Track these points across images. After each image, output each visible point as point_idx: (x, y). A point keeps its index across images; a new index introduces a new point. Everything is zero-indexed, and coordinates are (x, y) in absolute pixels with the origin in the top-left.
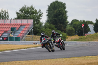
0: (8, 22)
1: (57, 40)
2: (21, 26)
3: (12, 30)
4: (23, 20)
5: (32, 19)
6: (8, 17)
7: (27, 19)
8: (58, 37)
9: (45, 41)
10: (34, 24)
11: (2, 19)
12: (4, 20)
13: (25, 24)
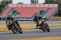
0: (37, 6)
1: (40, 22)
2: (48, 9)
3: (41, 12)
5: (57, 3)
6: (38, 2)
7: (53, 3)
8: (40, 20)
9: (10, 23)
10: (59, 8)
11: (33, 3)
12: (34, 4)
13: (51, 8)
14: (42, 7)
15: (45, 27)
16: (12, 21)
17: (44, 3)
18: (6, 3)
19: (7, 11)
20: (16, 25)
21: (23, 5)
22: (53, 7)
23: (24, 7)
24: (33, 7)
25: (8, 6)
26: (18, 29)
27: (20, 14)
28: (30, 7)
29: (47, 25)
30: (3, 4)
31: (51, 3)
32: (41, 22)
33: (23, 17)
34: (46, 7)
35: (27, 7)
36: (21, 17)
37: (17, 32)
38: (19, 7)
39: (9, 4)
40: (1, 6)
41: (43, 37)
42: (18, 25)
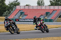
0: (43, 8)
2: (54, 11)
4: (55, 6)
6: (44, 4)
7: (58, 5)
9: (7, 24)
11: (39, 5)
12: (41, 6)
13: (57, 10)
14: (47, 9)
15: (44, 28)
16: (9, 22)
17: (50, 5)
18: (14, 5)
19: (15, 13)
20: (13, 26)
21: (30, 7)
22: (58, 9)
23: (31, 9)
24: (39, 9)
25: (16, 8)
26: (16, 30)
27: (27, 15)
28: (36, 9)
29: (46, 26)
30: (11, 6)
31: (56, 5)
32: (40, 23)
33: (30, 18)
34: (52, 9)
35: (34, 9)
36: (28, 18)
37: (14, 33)
38: (26, 9)
39: (17, 6)
40: (10, 8)
41: (48, 37)
42: (16, 26)
